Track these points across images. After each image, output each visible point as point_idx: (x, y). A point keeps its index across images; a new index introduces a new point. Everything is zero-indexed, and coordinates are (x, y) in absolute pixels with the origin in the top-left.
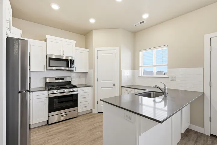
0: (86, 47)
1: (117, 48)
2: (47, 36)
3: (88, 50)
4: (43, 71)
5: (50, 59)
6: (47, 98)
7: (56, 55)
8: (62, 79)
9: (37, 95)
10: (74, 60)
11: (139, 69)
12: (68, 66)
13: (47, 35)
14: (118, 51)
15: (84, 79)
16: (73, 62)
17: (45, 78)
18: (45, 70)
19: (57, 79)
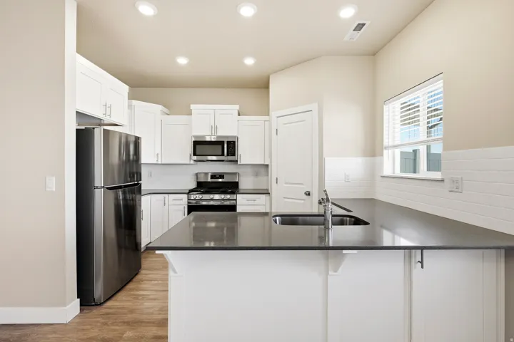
1: (314, 107)
2: (192, 107)
3: (267, 118)
4: (188, 162)
5: (196, 143)
6: (186, 207)
8: (221, 176)
9: (174, 199)
10: (234, 142)
11: (383, 155)
12: (223, 155)
13: (191, 105)
14: (315, 113)
16: (232, 145)
17: (197, 174)
18: (192, 162)
19: (213, 176)
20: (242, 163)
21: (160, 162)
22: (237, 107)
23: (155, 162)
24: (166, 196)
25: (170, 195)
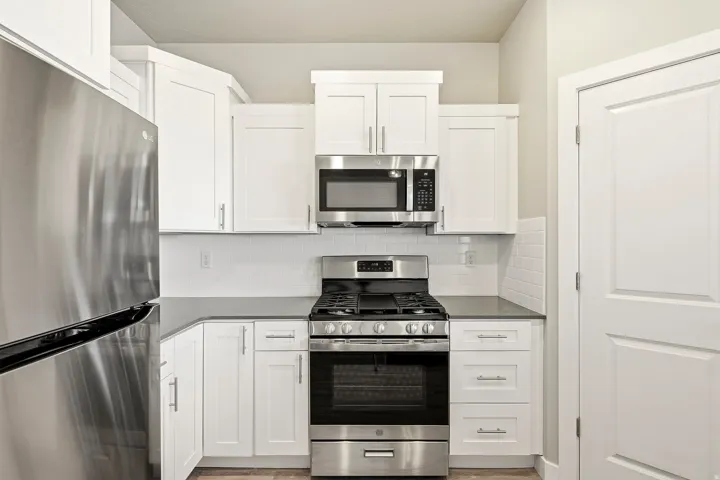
0: (504, 98)
2: (317, 76)
3: (513, 109)
4: (305, 230)
5: (326, 176)
6: (306, 357)
7: (347, 158)
8: (386, 266)
9: (269, 334)
10: (432, 173)
12: (401, 207)
13: (314, 73)
15: (494, 268)
16: (426, 182)
17: (323, 261)
18: (314, 228)
19: (365, 265)
20: (447, 230)
21: (228, 229)
22: (438, 76)
23: (215, 228)
24: (248, 324)
25: (259, 324)
